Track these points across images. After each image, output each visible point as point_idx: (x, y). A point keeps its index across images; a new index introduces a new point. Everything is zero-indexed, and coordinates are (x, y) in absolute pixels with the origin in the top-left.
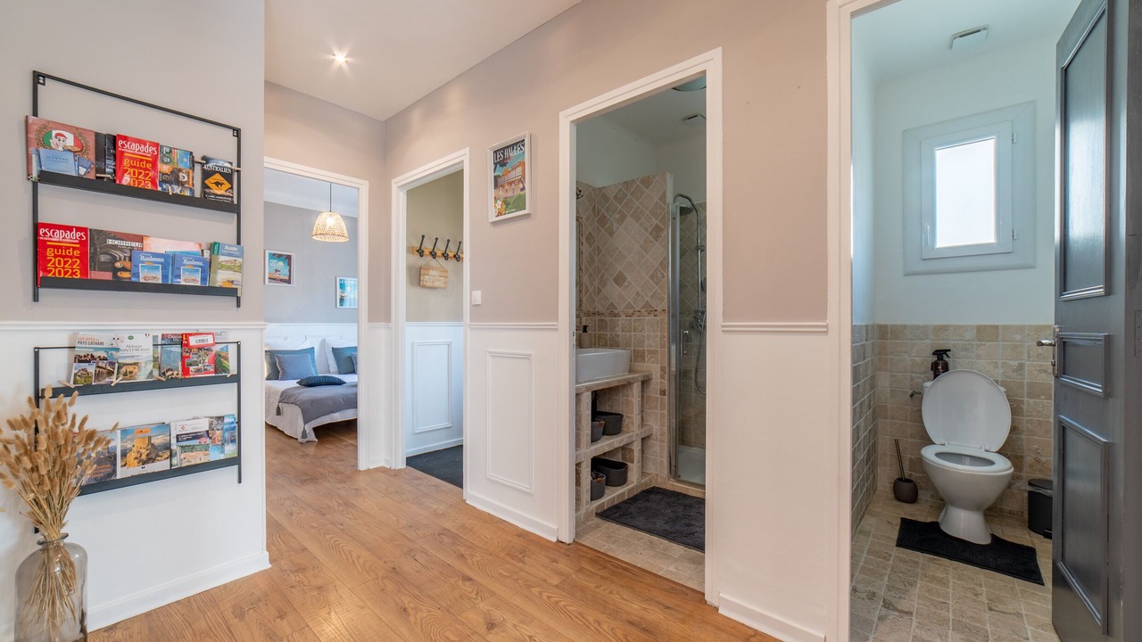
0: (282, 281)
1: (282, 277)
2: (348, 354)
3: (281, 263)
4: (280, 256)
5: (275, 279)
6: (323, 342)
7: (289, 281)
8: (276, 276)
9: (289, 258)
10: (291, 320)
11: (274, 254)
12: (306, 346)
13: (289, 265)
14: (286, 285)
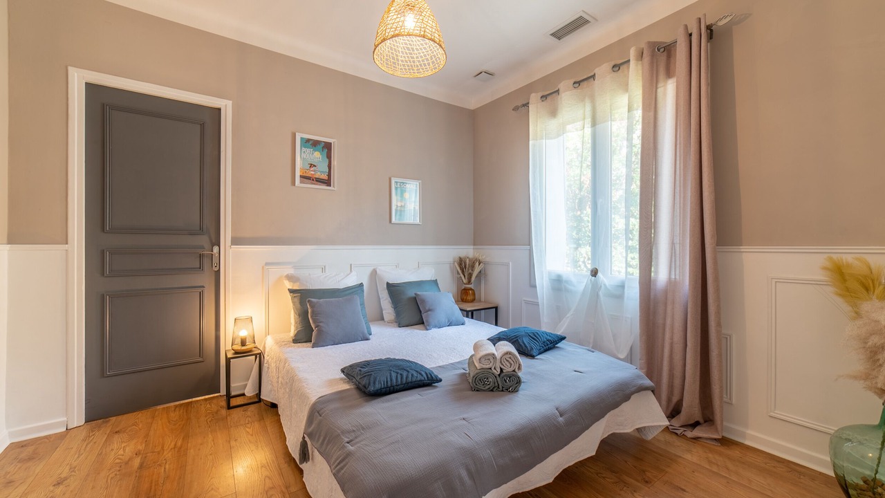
0: (319, 181)
1: (318, 175)
2: (411, 293)
3: (317, 155)
4: (315, 144)
5: (308, 178)
6: (374, 274)
7: (328, 182)
8: (311, 173)
9: (328, 147)
10: (331, 241)
11: (308, 140)
12: (351, 281)
13: (329, 157)
14: (324, 187)
